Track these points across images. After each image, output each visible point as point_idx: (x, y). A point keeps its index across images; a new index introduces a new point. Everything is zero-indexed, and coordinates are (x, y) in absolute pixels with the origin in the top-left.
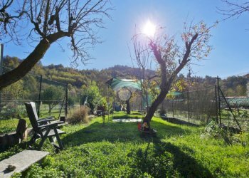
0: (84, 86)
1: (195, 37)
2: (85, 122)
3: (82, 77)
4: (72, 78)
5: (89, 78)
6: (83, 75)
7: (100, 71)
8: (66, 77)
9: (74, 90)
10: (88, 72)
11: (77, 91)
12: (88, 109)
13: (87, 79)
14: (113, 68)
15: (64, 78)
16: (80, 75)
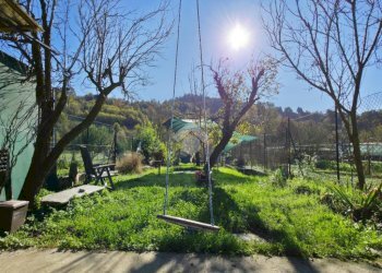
0: (137, 126)
1: (261, 73)
2: (138, 172)
3: (135, 112)
4: (120, 114)
5: (145, 113)
6: (136, 109)
7: (161, 102)
8: (111, 112)
9: (122, 132)
10: (144, 106)
11: (127, 134)
12: (142, 157)
13: (143, 115)
14: (181, 99)
15: (108, 115)
16: (132, 110)
